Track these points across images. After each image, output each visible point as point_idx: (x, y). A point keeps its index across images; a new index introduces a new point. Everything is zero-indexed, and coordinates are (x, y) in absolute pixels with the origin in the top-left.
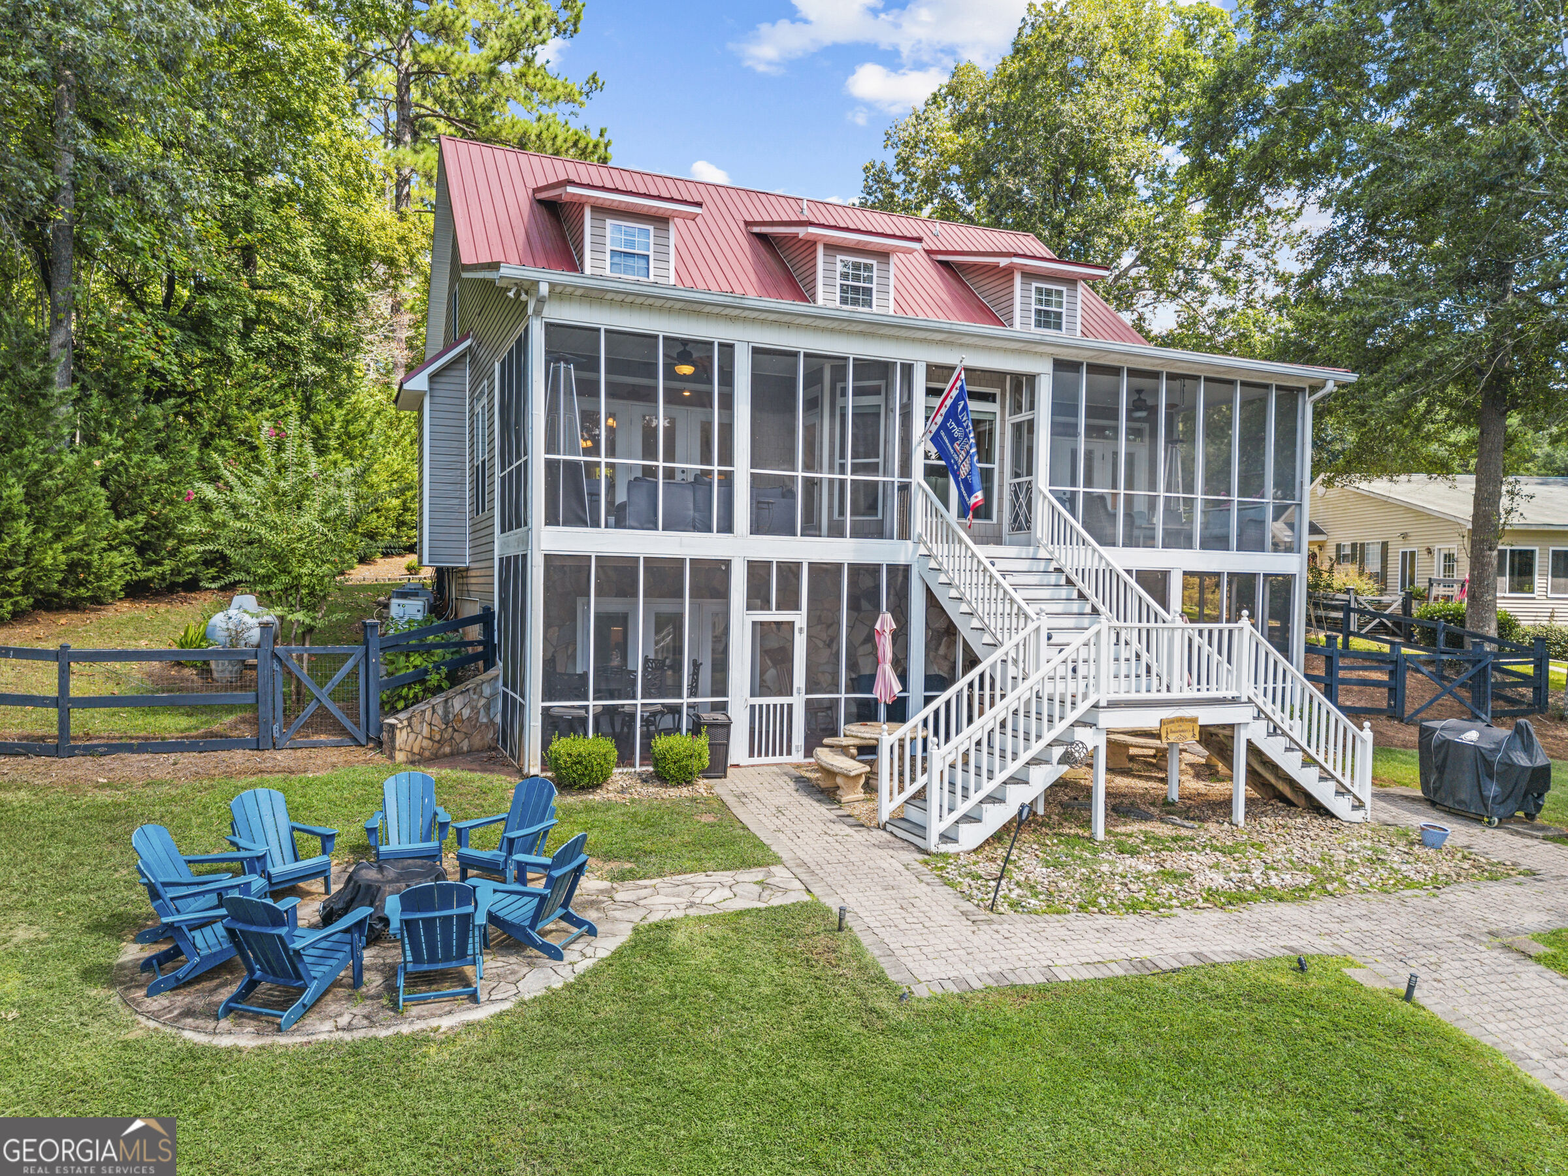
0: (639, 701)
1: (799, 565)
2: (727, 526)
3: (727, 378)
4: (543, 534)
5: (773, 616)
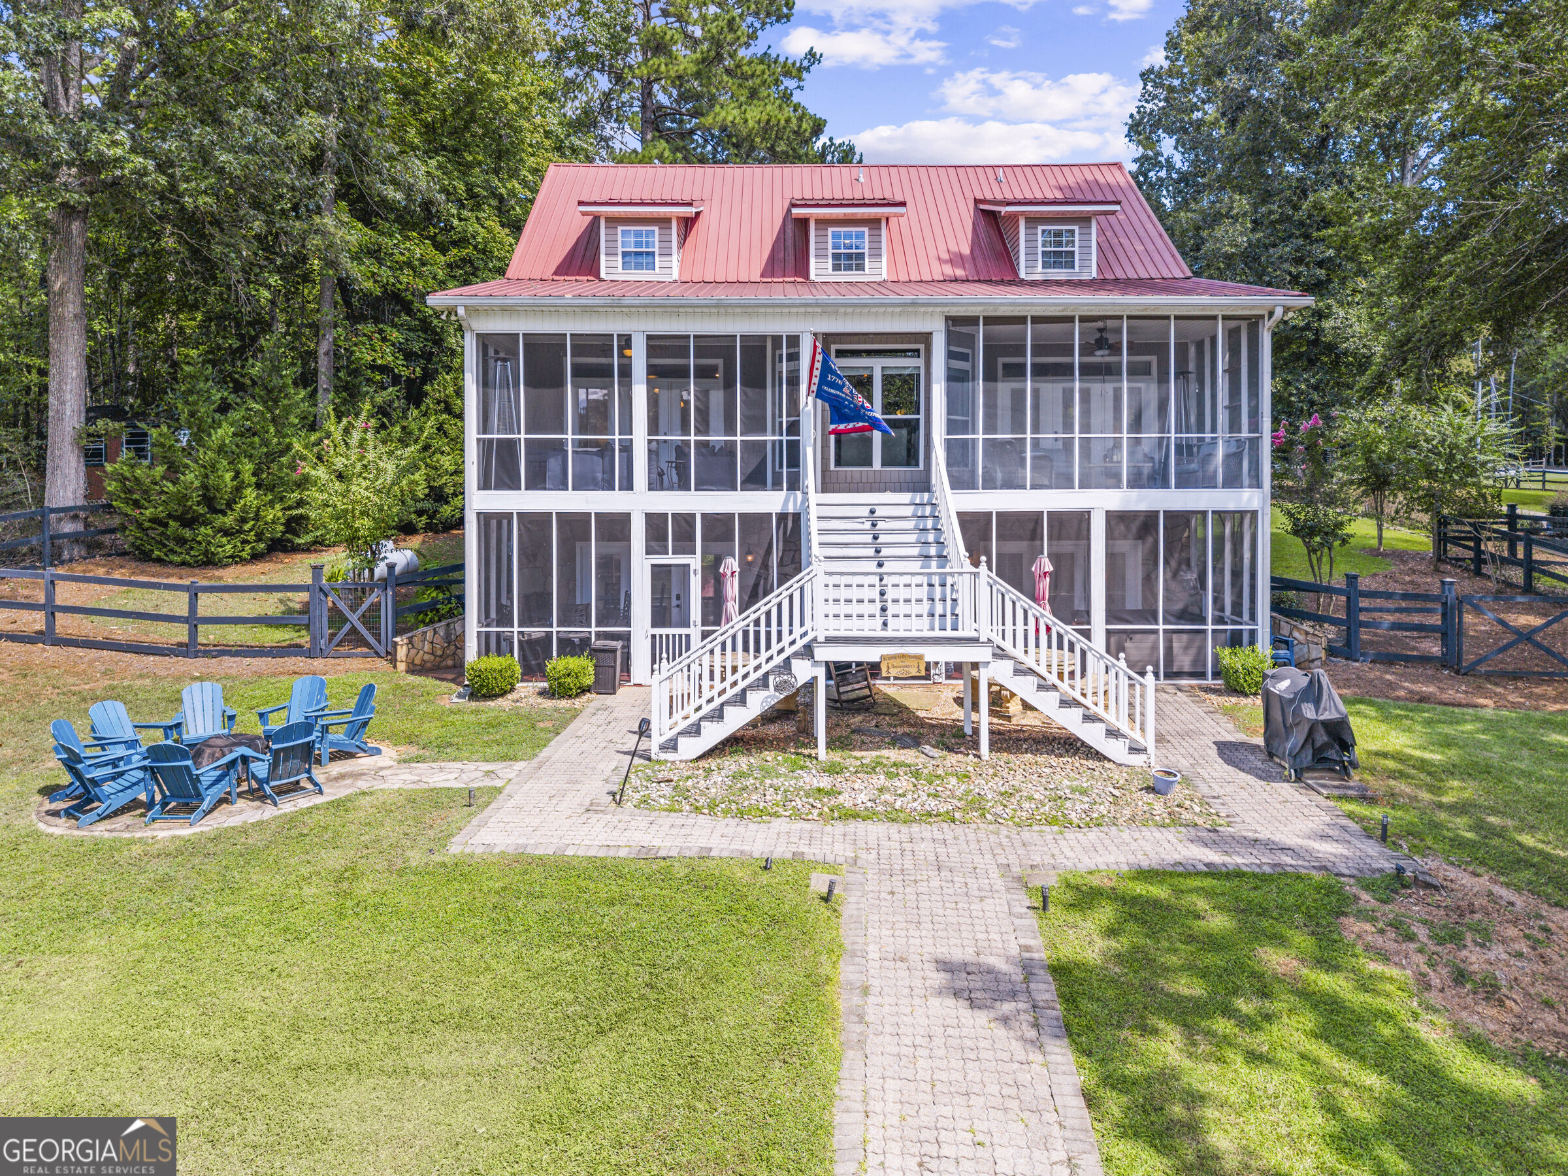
0: (555, 629)
1: (693, 515)
2: (628, 485)
4: (476, 497)
5: (670, 559)
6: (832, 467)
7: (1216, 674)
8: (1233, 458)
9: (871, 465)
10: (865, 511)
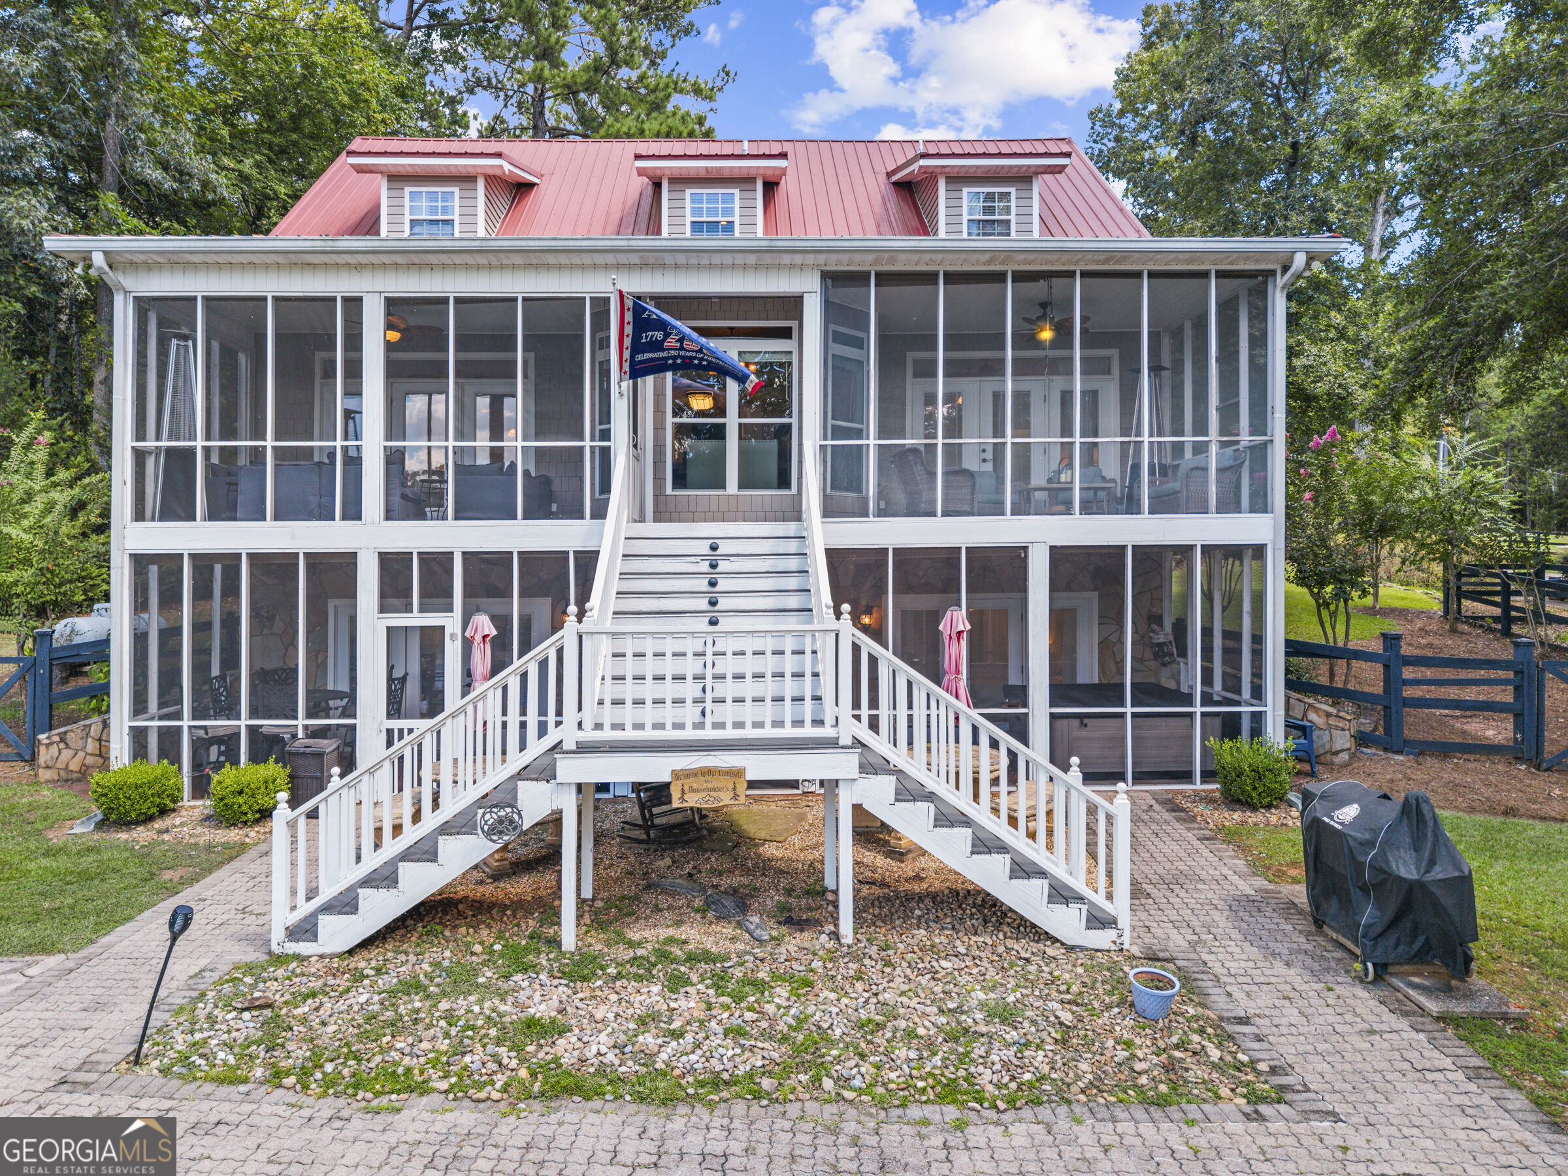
0: (244, 722)
1: (449, 556)
2: (353, 512)
3: (354, 342)
4: (127, 532)
5: (416, 619)
6: (669, 490)
7: (1208, 776)
8: (1229, 471)
9: (723, 487)
10: (703, 548)
